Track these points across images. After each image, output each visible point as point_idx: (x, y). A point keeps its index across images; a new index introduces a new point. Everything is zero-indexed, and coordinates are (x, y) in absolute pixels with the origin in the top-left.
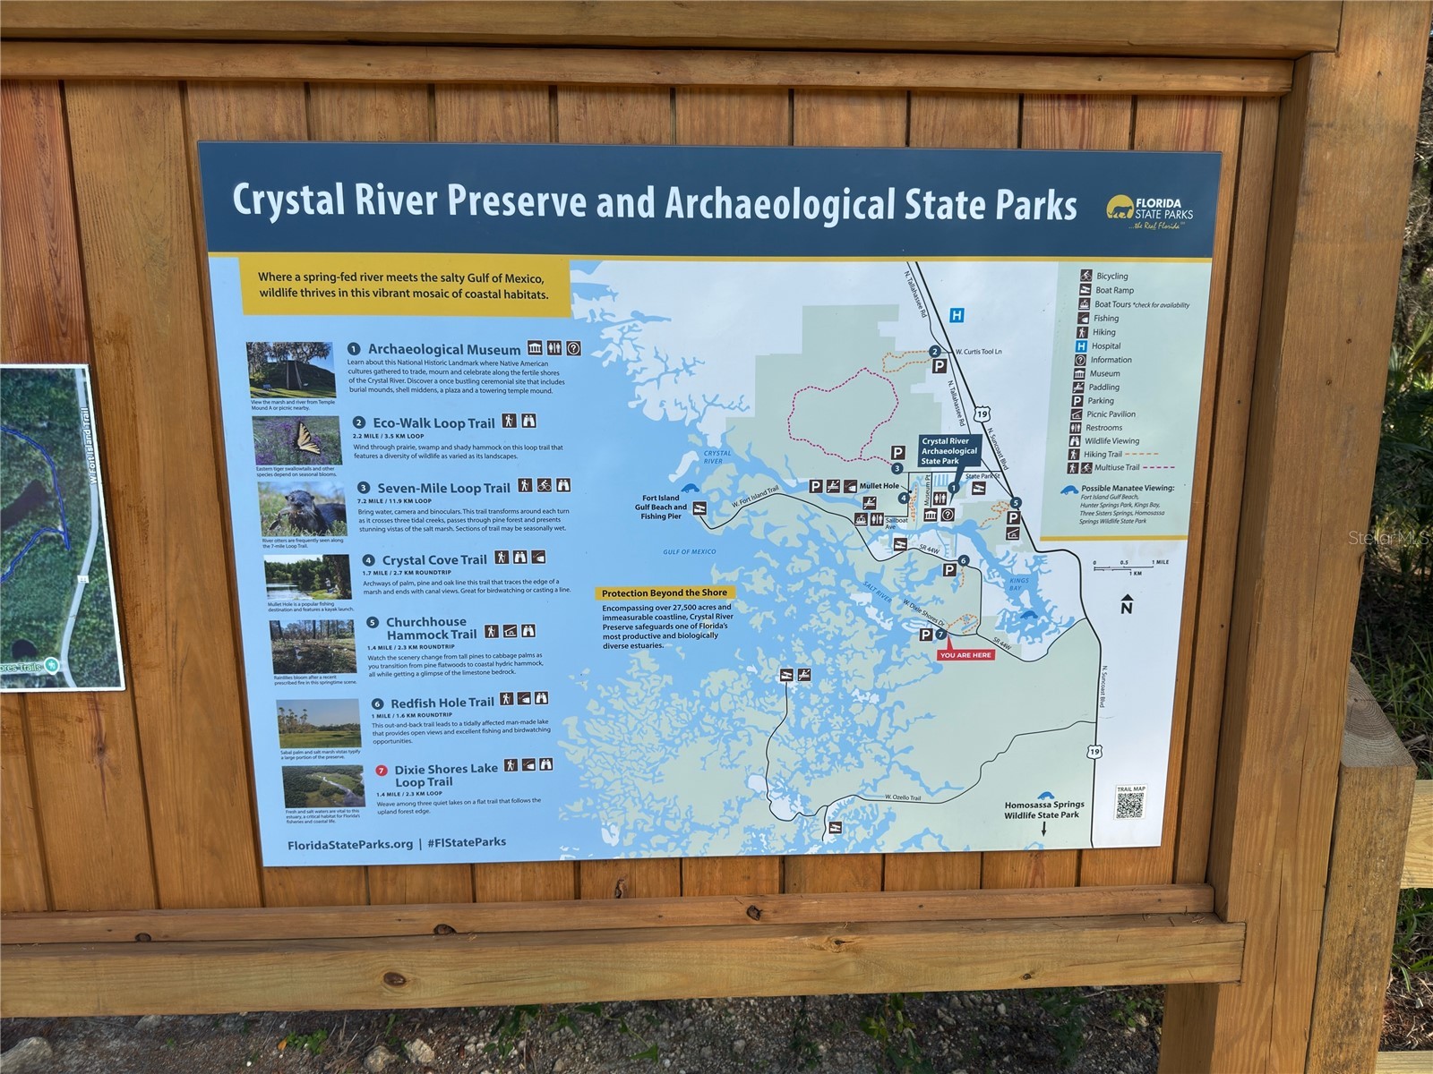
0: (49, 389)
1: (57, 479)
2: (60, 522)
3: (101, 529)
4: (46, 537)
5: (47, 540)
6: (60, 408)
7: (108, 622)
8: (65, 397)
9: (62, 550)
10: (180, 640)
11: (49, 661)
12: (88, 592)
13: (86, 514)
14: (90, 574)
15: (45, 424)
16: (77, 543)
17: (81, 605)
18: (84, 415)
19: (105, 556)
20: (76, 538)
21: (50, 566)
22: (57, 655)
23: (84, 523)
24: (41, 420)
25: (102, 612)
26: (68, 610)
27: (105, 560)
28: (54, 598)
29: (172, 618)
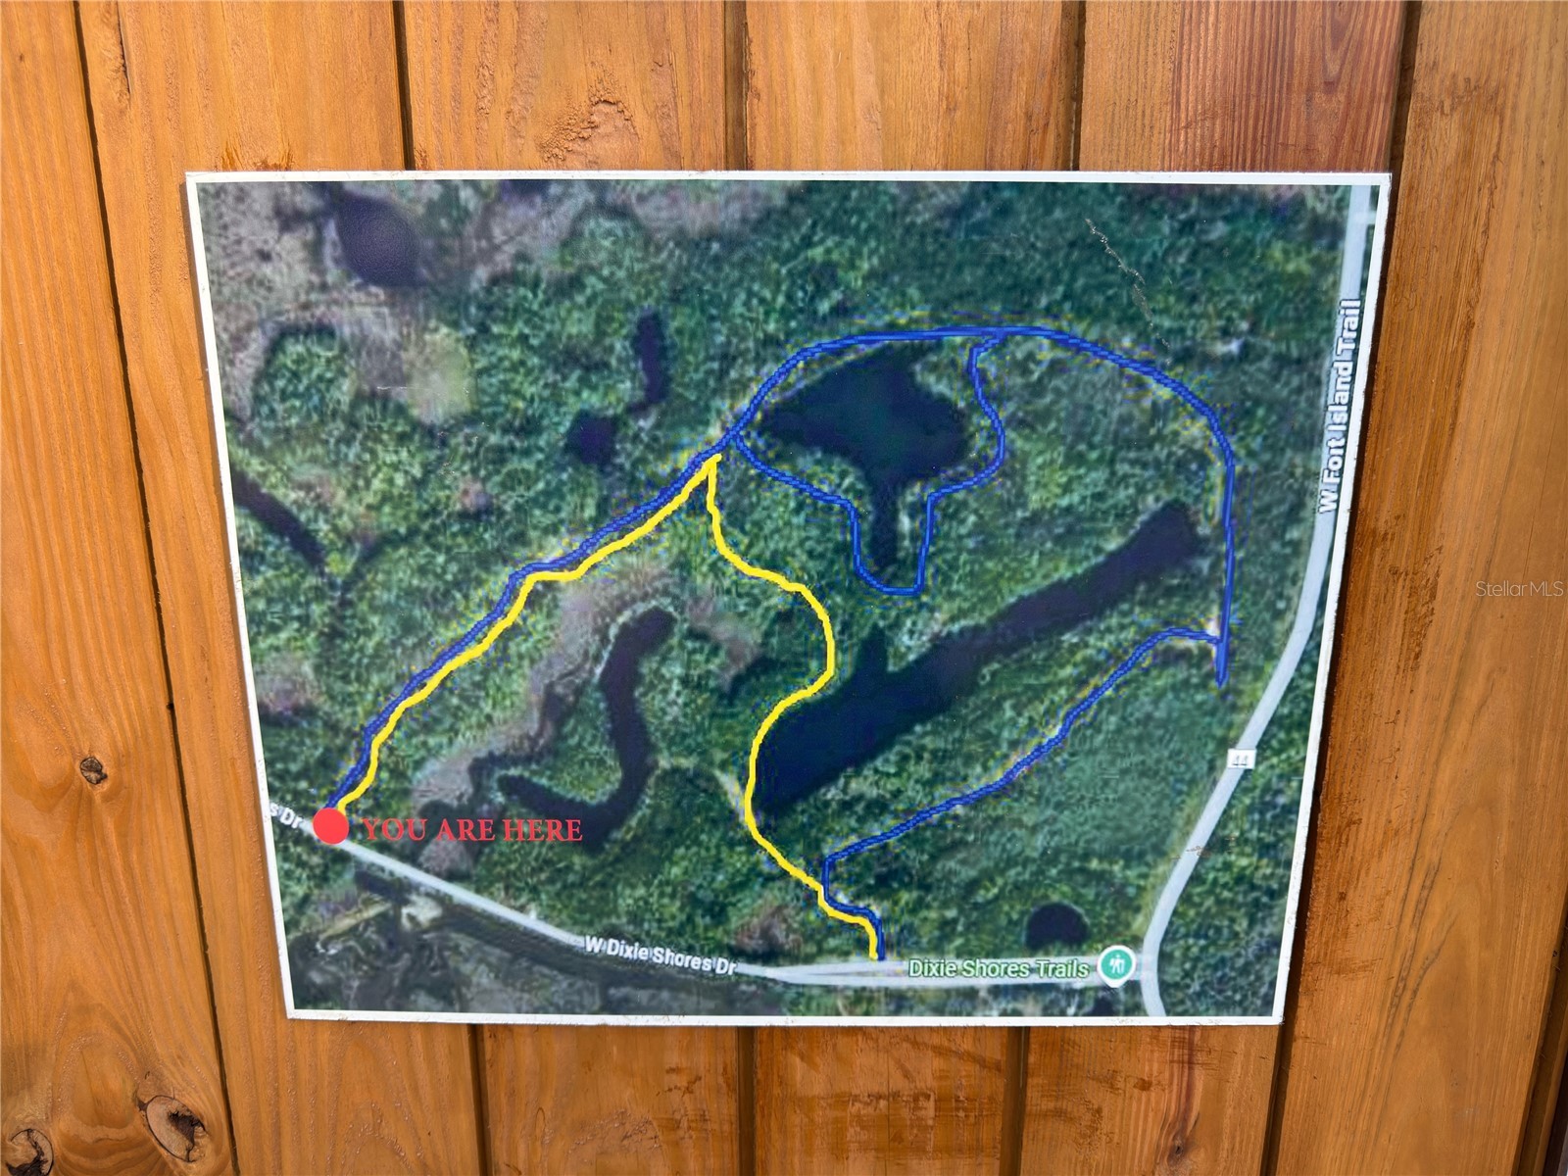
0: (1268, 245)
1: (1234, 499)
2: (1215, 611)
3: (1317, 631)
4: (1169, 650)
5: (1170, 658)
6: (1286, 300)
7: (1277, 865)
8: (1307, 269)
9: (1203, 686)
10: (1436, 907)
11: (1113, 955)
12: (1247, 791)
13: (1289, 591)
14: (1263, 746)
15: (1234, 347)
16: (1245, 667)
17: (1222, 824)
18: (1345, 322)
19: (1310, 701)
20: (1247, 655)
21: (1164, 724)
22: (1136, 942)
23: (1278, 615)
24: (1226, 334)
25: (1270, 839)
26: (1186, 835)
27: (1308, 712)
28: (1158, 804)
29: (1430, 854)
